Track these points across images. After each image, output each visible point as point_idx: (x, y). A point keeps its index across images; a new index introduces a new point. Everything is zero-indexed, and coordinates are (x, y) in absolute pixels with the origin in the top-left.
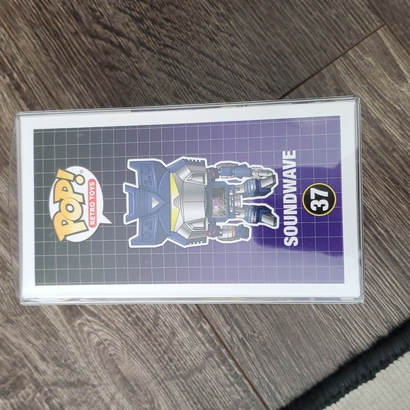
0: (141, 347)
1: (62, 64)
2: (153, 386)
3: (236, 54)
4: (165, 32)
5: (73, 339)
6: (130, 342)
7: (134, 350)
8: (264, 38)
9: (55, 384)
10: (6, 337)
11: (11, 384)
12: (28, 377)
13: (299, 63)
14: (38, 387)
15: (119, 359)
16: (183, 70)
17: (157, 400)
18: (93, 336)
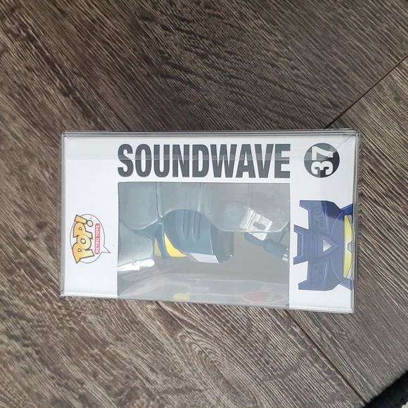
0: (239, 352)
1: (139, 104)
2: (253, 387)
3: (297, 76)
4: (229, 64)
5: (177, 350)
6: (228, 349)
7: (232, 356)
8: (321, 59)
9: (165, 392)
10: (118, 354)
11: (127, 396)
12: (140, 388)
13: (357, 77)
14: (151, 396)
15: (220, 365)
16: (249, 97)
17: (259, 399)
18: (194, 346)
